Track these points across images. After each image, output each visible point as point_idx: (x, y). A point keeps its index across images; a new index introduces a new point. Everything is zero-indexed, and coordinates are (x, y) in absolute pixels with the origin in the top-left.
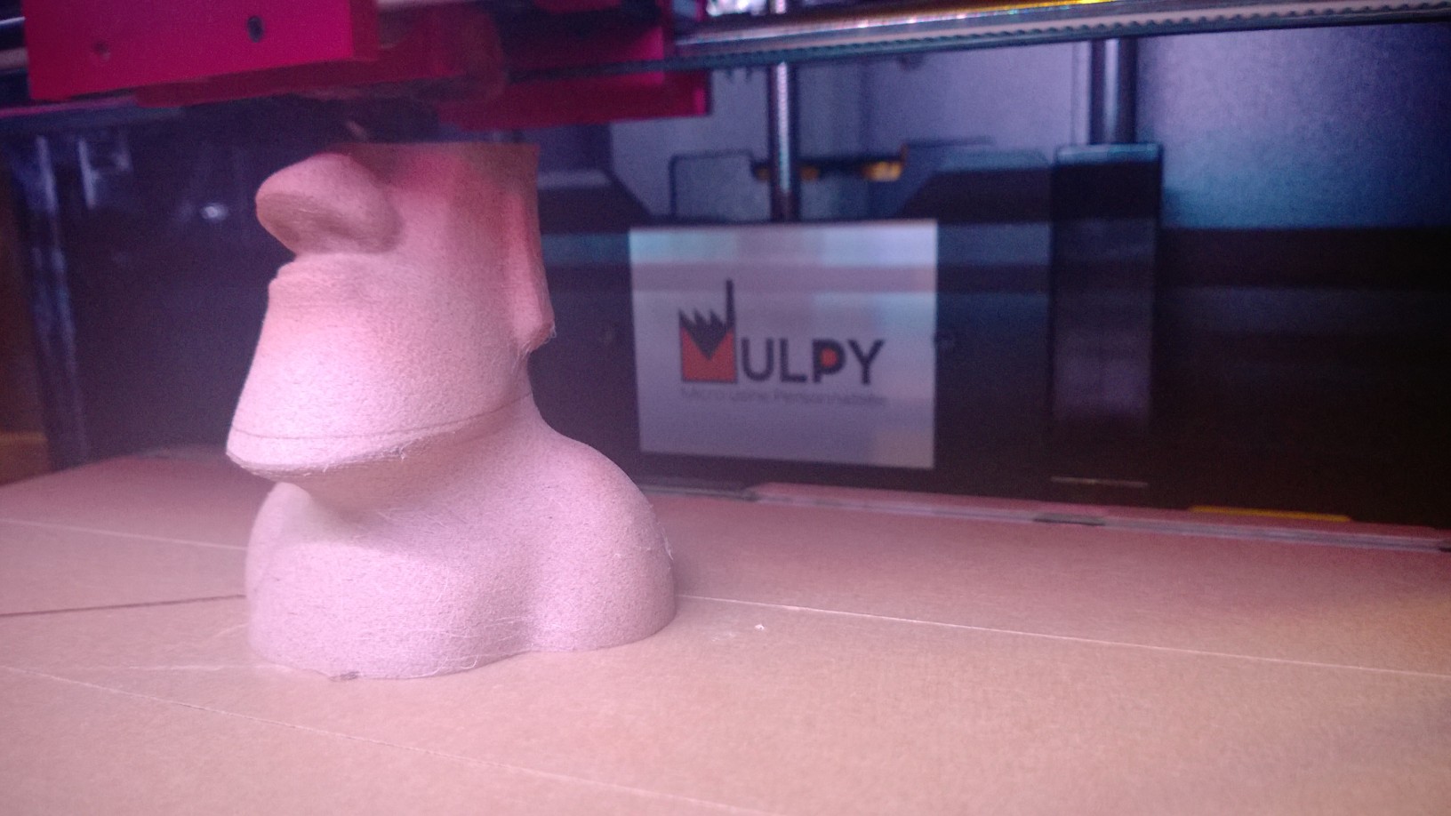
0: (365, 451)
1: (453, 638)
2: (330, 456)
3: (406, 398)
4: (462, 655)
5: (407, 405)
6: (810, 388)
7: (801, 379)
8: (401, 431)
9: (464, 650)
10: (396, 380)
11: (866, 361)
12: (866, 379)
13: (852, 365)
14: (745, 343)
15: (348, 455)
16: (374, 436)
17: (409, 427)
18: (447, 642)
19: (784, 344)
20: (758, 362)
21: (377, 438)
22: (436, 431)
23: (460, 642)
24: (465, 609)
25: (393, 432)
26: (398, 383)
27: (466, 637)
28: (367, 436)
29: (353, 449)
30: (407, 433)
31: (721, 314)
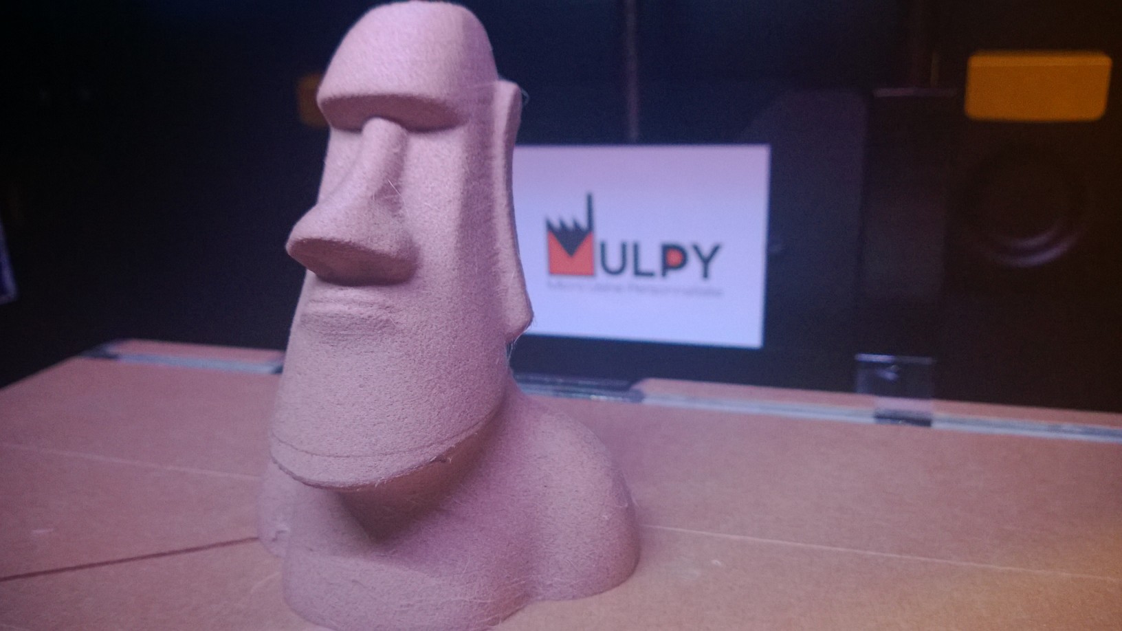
0: (409, 465)
1: (480, 603)
2: (380, 472)
3: (439, 412)
4: (487, 616)
5: (440, 418)
6: (657, 282)
7: (650, 274)
8: (438, 442)
9: (489, 612)
10: (429, 396)
11: (706, 261)
12: (706, 275)
13: (694, 264)
14: (603, 247)
15: (395, 471)
16: (416, 450)
17: (444, 438)
18: (475, 607)
19: (636, 248)
20: (614, 261)
21: (419, 451)
22: (463, 437)
23: (486, 606)
24: (487, 576)
25: (431, 444)
26: (431, 400)
27: (489, 601)
28: (410, 450)
29: (399, 464)
30: (442, 444)
31: (583, 223)
